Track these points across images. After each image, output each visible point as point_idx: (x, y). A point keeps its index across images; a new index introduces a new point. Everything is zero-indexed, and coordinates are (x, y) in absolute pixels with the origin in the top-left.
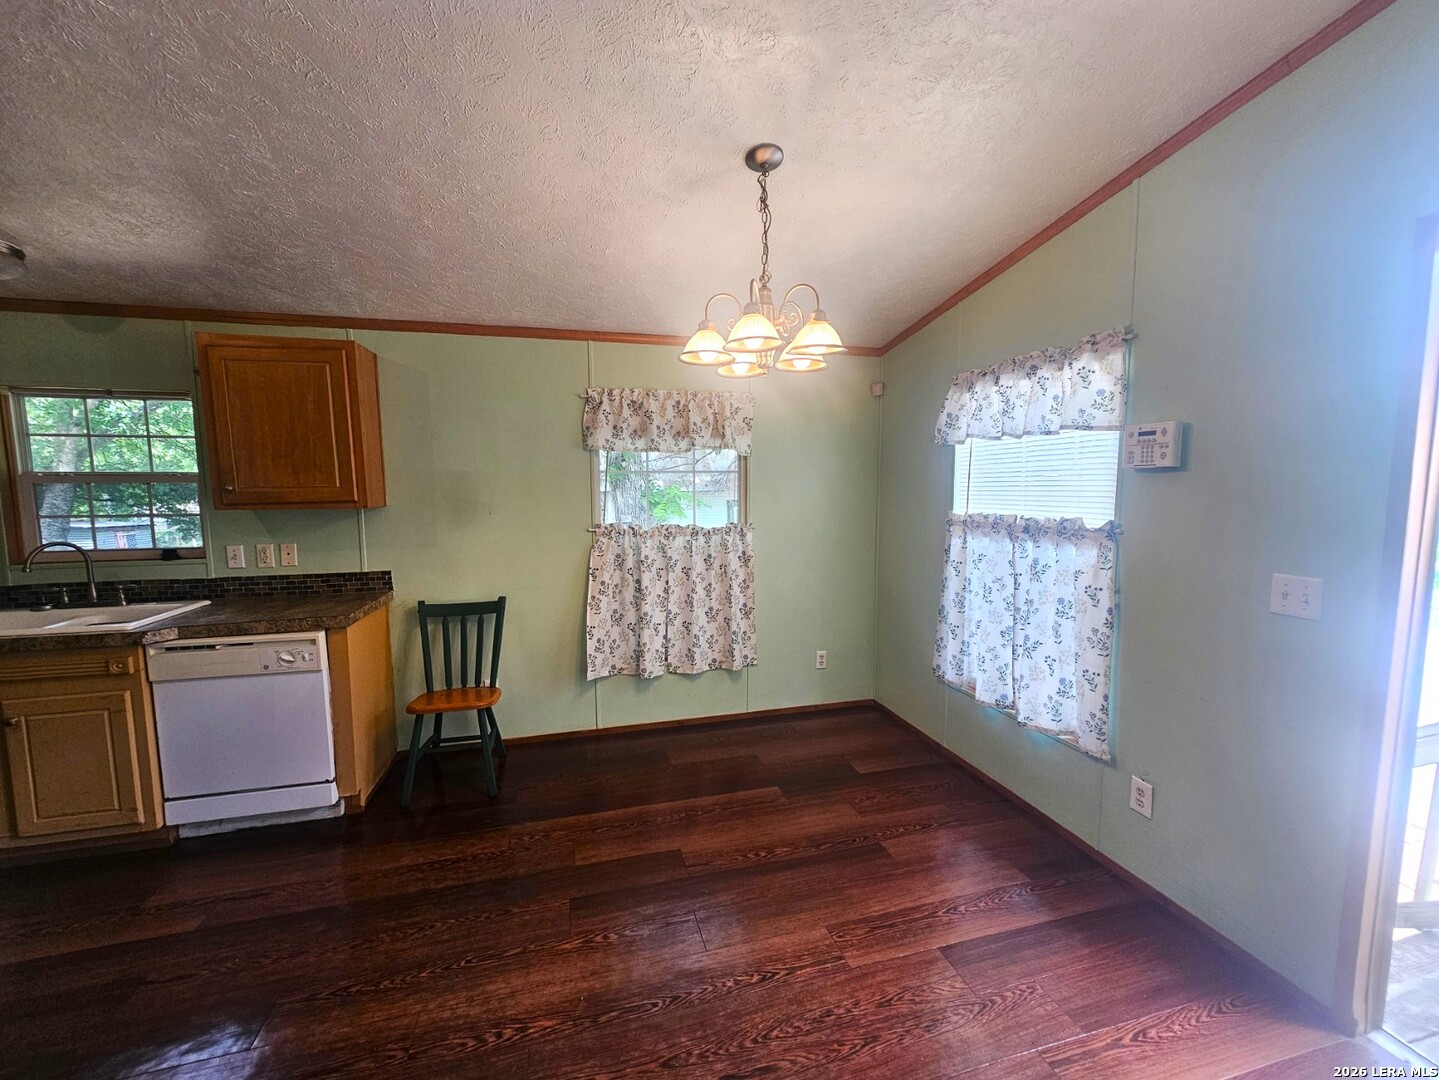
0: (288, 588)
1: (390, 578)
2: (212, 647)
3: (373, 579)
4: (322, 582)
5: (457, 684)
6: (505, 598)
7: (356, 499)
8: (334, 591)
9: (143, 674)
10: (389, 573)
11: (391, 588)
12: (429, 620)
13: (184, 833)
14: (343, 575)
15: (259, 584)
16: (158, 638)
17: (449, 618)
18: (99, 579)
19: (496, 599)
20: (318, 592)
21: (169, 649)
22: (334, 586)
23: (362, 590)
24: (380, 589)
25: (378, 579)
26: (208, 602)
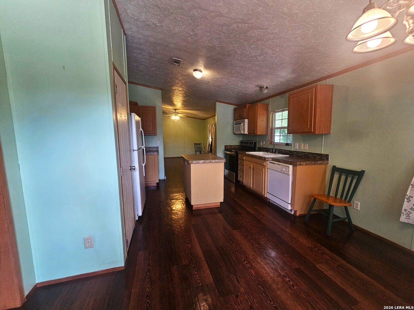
0: (305, 155)
1: (328, 157)
2: (274, 163)
3: (324, 156)
4: (312, 155)
5: (339, 196)
6: (364, 171)
7: (312, 131)
8: (314, 158)
9: (266, 166)
10: (328, 155)
11: (328, 160)
12: (336, 172)
13: (270, 201)
14: (316, 154)
15: (299, 153)
16: (268, 160)
17: (342, 174)
18: (275, 148)
19: (360, 171)
20: (310, 158)
21: (270, 162)
22: (314, 156)
23: (320, 159)
24: (325, 159)
25: (325, 156)
26: (289, 156)
